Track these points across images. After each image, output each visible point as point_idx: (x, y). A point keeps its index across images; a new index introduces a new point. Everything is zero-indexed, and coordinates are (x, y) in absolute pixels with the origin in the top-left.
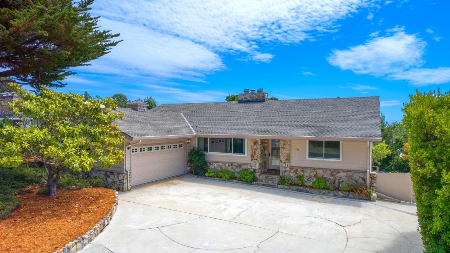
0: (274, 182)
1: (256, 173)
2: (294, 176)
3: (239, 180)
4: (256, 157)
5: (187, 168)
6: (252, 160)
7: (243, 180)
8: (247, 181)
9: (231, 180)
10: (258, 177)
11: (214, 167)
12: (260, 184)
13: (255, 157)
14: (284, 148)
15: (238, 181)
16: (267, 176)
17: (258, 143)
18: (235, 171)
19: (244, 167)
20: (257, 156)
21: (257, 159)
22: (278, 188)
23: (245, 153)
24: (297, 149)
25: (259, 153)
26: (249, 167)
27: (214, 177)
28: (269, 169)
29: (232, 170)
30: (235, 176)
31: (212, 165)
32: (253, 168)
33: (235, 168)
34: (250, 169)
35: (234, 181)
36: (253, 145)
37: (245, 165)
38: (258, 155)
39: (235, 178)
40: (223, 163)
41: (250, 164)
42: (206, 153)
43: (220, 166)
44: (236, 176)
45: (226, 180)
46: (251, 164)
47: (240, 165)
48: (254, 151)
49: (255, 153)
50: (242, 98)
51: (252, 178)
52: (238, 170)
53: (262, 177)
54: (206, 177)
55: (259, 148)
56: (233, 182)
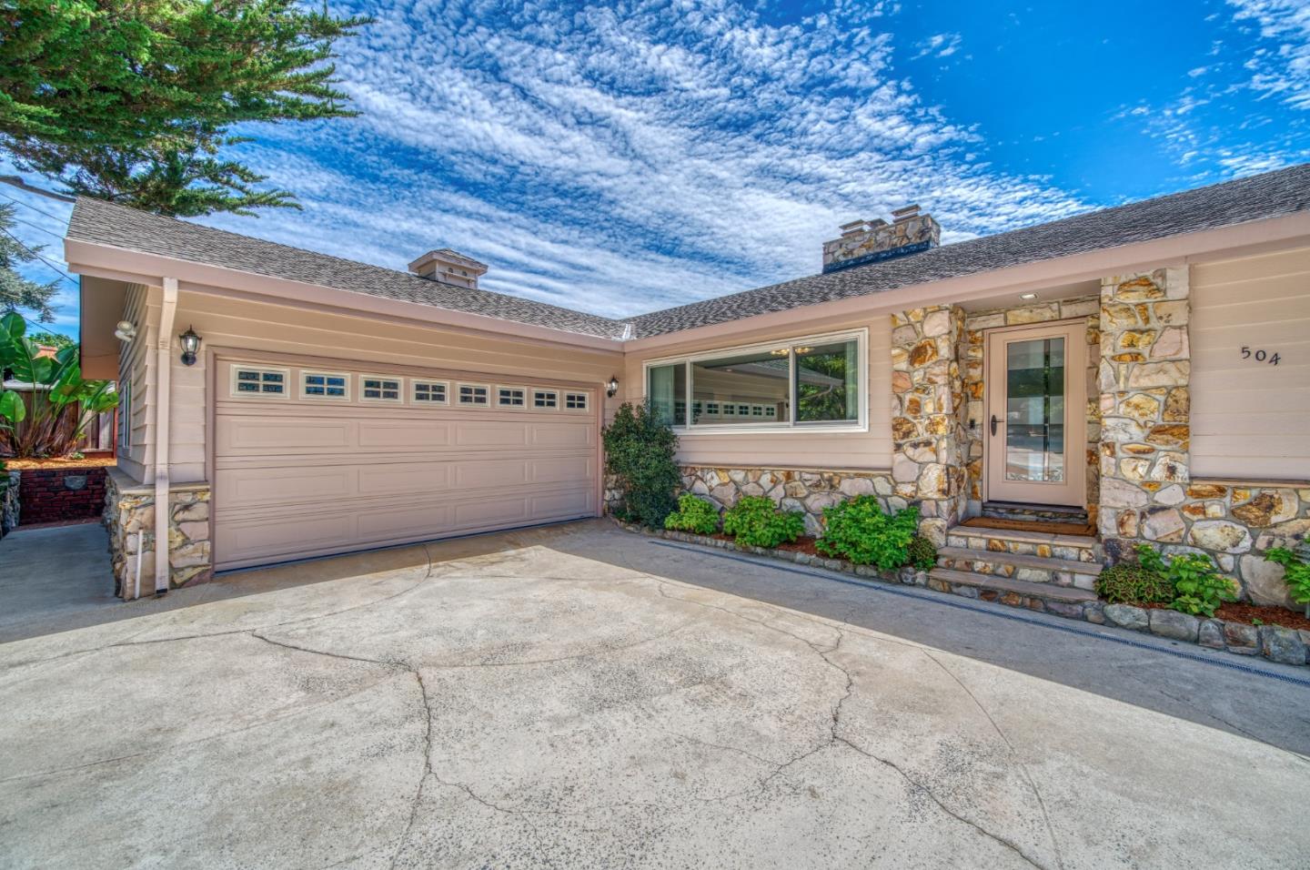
0: (1065, 579)
1: (923, 518)
2: (1235, 545)
3: (824, 555)
4: (921, 432)
5: (604, 493)
6: (898, 447)
7: (851, 553)
8: (874, 564)
9: (781, 553)
10: (938, 539)
11: (711, 490)
12: (959, 585)
13: (920, 429)
14: (1136, 357)
15: (821, 561)
16: (997, 537)
17: (936, 351)
18: (804, 506)
19: (850, 487)
20: (933, 426)
21: (928, 444)
22: (1109, 622)
23: (855, 417)
24: (1260, 356)
25: (940, 409)
26: (883, 487)
27: (703, 534)
28: (990, 501)
29: (789, 502)
30: (802, 529)
31: (702, 479)
32: (907, 489)
33: (806, 492)
34: (885, 497)
35: (800, 556)
36: (903, 365)
37: (859, 476)
38: (938, 418)
39: (804, 542)
40: (747, 468)
41: (887, 474)
42: (678, 431)
43: (735, 483)
44: (809, 533)
45: (759, 550)
46: (891, 469)
47: (830, 480)
48: (908, 397)
49: (916, 407)
50: (836, 254)
51: (908, 547)
52: (818, 502)
53: (962, 542)
54: (669, 533)
55: (941, 380)
56: (792, 561)
